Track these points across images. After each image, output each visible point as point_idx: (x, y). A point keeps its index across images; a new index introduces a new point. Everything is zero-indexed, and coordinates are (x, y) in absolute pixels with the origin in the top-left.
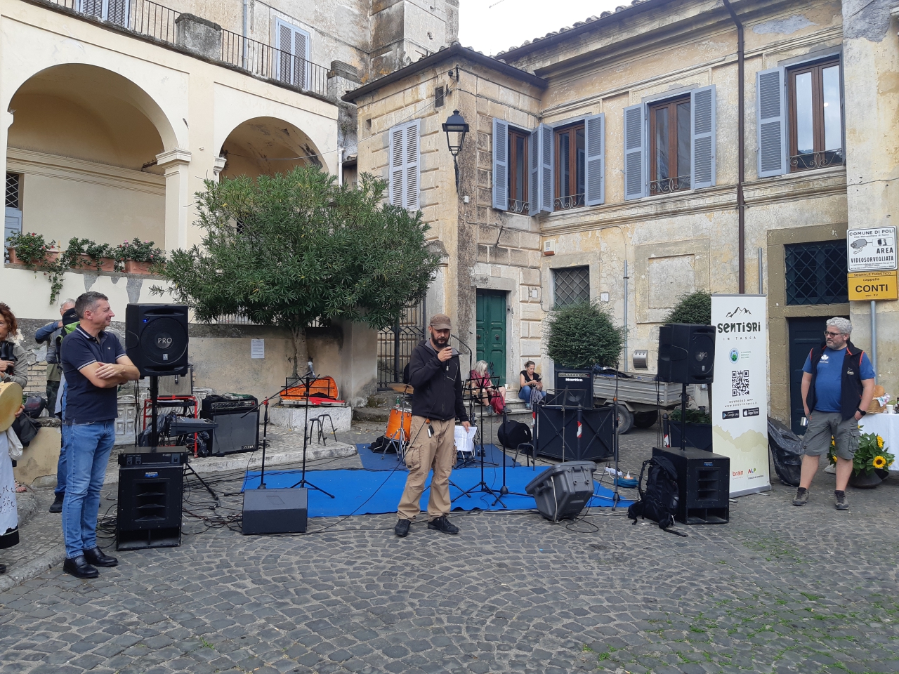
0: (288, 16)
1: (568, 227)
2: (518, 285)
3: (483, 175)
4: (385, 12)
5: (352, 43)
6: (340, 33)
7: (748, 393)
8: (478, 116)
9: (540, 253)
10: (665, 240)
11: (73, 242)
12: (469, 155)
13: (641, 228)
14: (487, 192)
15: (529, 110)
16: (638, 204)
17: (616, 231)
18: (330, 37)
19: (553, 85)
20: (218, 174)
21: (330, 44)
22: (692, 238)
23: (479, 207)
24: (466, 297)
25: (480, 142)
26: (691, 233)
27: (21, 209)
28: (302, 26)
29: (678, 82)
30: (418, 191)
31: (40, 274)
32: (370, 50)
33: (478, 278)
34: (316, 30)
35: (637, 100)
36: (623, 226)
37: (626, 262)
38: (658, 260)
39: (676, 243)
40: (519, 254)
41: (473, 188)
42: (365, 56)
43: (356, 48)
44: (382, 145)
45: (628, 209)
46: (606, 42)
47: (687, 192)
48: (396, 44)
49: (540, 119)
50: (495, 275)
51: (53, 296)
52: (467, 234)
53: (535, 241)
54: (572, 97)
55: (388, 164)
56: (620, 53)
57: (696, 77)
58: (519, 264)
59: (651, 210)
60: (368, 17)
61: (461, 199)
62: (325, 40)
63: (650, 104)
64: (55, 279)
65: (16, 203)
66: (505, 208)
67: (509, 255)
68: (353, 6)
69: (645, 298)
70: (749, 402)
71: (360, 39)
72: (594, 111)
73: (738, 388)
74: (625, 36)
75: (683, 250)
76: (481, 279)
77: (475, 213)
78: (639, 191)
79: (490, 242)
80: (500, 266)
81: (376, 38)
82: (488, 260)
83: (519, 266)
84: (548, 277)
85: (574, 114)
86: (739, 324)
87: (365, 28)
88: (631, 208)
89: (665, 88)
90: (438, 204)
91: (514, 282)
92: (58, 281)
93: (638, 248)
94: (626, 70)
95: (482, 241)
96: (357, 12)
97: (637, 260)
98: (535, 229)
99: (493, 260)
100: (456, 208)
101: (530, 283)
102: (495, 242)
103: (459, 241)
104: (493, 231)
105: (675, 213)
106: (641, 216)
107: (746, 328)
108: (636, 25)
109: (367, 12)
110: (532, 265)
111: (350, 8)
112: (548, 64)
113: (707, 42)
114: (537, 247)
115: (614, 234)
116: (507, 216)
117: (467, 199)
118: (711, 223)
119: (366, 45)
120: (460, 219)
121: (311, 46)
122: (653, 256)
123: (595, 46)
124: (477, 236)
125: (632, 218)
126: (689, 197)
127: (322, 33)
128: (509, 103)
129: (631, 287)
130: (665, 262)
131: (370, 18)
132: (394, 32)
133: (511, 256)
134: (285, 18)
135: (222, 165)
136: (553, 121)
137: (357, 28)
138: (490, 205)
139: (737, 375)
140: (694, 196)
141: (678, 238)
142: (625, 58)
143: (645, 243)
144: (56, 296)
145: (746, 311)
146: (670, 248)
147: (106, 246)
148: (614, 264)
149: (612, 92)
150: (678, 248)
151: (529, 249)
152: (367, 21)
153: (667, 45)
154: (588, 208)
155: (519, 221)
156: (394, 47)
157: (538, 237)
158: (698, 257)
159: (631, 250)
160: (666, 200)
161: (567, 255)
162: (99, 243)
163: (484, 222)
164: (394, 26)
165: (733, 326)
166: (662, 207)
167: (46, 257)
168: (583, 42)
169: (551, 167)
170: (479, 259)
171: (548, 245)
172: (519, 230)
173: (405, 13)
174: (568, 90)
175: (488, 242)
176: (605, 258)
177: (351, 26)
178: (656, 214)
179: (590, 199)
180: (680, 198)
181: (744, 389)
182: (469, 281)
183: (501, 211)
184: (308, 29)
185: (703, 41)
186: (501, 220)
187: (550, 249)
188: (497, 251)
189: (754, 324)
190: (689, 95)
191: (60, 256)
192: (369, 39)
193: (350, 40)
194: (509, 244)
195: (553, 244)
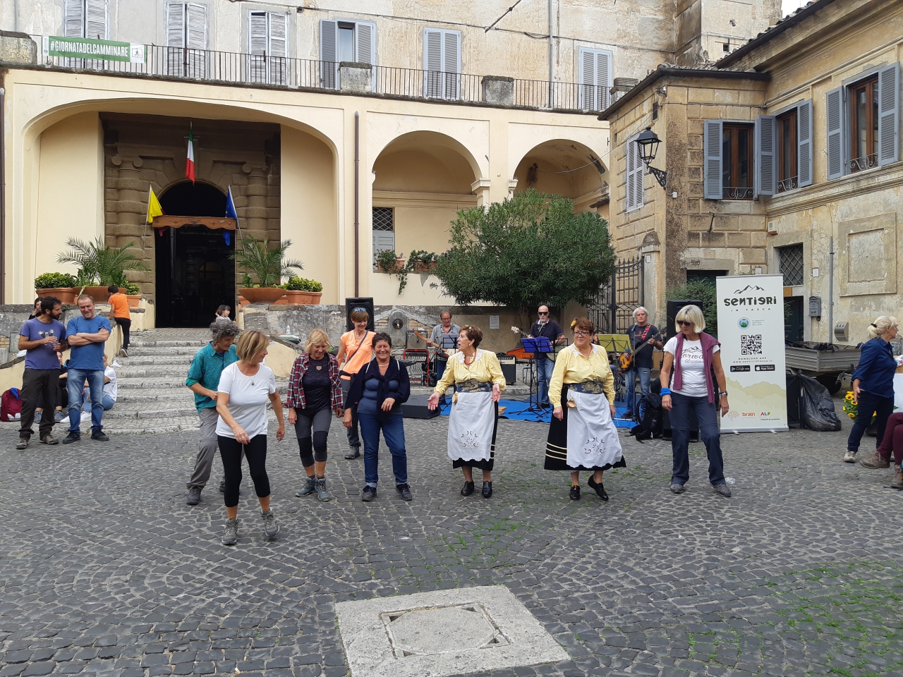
0: (591, 42)
1: (787, 208)
2: (737, 265)
3: (695, 171)
4: (687, 11)
5: (656, 47)
6: (643, 42)
7: (761, 352)
8: (689, 121)
9: (765, 234)
10: (862, 216)
11: (413, 254)
12: (678, 157)
13: (843, 205)
14: (697, 186)
15: (752, 103)
16: (839, 183)
17: (824, 209)
18: (634, 48)
19: (775, 75)
20: (512, 192)
21: (632, 55)
22: (883, 213)
23: (689, 200)
24: (674, 278)
25: (691, 144)
26: (881, 208)
27: (394, 232)
28: (604, 47)
29: (870, 62)
30: (643, 191)
31: (394, 275)
32: (675, 49)
33: (688, 261)
34: (619, 46)
35: (836, 84)
36: (829, 204)
37: (832, 238)
38: (856, 236)
39: (869, 219)
40: (738, 237)
41: (683, 184)
42: (671, 56)
43: (660, 51)
44: (622, 155)
45: (831, 188)
46: (806, 34)
47: (876, 169)
48: (695, 40)
49: (765, 109)
50: (709, 257)
51: (400, 289)
52: (676, 225)
53: (759, 222)
54: (791, 85)
55: (626, 170)
56: (821, 41)
57: (885, 56)
58: (738, 245)
59: (849, 188)
60: (674, 19)
61: (669, 196)
62: (628, 53)
63: (850, 87)
64: (403, 278)
65: (392, 228)
66: (720, 196)
67: (726, 239)
68: (658, 13)
69: (845, 272)
70: (762, 360)
71: (665, 42)
72: (806, 97)
73: (749, 348)
74: (819, 27)
75: (875, 225)
76: (692, 262)
77: (685, 205)
78: (838, 171)
79: (703, 229)
80: (714, 249)
81: (680, 37)
82: (701, 244)
83: (738, 247)
84: (773, 254)
85: (791, 101)
86: (750, 299)
87: (670, 30)
88: (834, 187)
89: (859, 69)
90: (654, 201)
91: (732, 262)
92: (404, 280)
93: (840, 224)
94: (830, 56)
95: (694, 229)
96: (661, 17)
97: (840, 235)
98: (758, 212)
99: (707, 244)
100: (665, 203)
101: (751, 262)
102: (708, 228)
103: (667, 231)
104: (706, 218)
105: (869, 190)
106: (842, 194)
107: (758, 302)
108: (827, 16)
109: (672, 15)
110: (755, 245)
111: (654, 17)
112: (764, 60)
113: (895, 19)
114: (762, 228)
115: (822, 213)
116: (723, 203)
117: (675, 195)
118: (898, 197)
119: (671, 45)
120: (668, 212)
121: (613, 62)
122: (852, 232)
123: (798, 38)
124: (687, 225)
125: (835, 196)
126: (877, 174)
127: (625, 48)
128: (726, 102)
129: (835, 262)
130: (862, 237)
131: (675, 19)
132: (694, 30)
133: (729, 238)
134: (588, 45)
135: (515, 185)
136: (776, 110)
137: (661, 33)
138: (702, 196)
139: (748, 338)
140: (882, 173)
141: (872, 214)
142: (828, 45)
143: (847, 219)
144: (403, 289)
145: (758, 288)
146: (865, 223)
147: (433, 254)
148: (823, 241)
149: (819, 78)
150: (871, 224)
151: (752, 231)
152: (673, 23)
153: (861, 27)
154: (799, 190)
155: (737, 206)
156: (693, 44)
157: (762, 219)
158: (886, 231)
159: (835, 226)
160: (860, 178)
161: (787, 234)
162: (430, 252)
163: (695, 212)
164: (694, 24)
165: (742, 301)
166: (857, 185)
167: (397, 264)
168: (788, 37)
169: (773, 153)
170: (690, 244)
171: (771, 225)
172: (738, 215)
173: (702, 9)
174: (787, 80)
175: (700, 228)
176: (815, 236)
177: (655, 32)
178: (854, 192)
179: (802, 181)
180: (871, 175)
181: (756, 349)
182: (678, 265)
183: (715, 201)
184: (610, 48)
185: (892, 18)
186: (715, 208)
187: (773, 230)
188: (711, 237)
189: (767, 298)
190: (876, 75)
191: (406, 263)
192: (675, 39)
193: (654, 45)
194: (726, 228)
195: (776, 225)
